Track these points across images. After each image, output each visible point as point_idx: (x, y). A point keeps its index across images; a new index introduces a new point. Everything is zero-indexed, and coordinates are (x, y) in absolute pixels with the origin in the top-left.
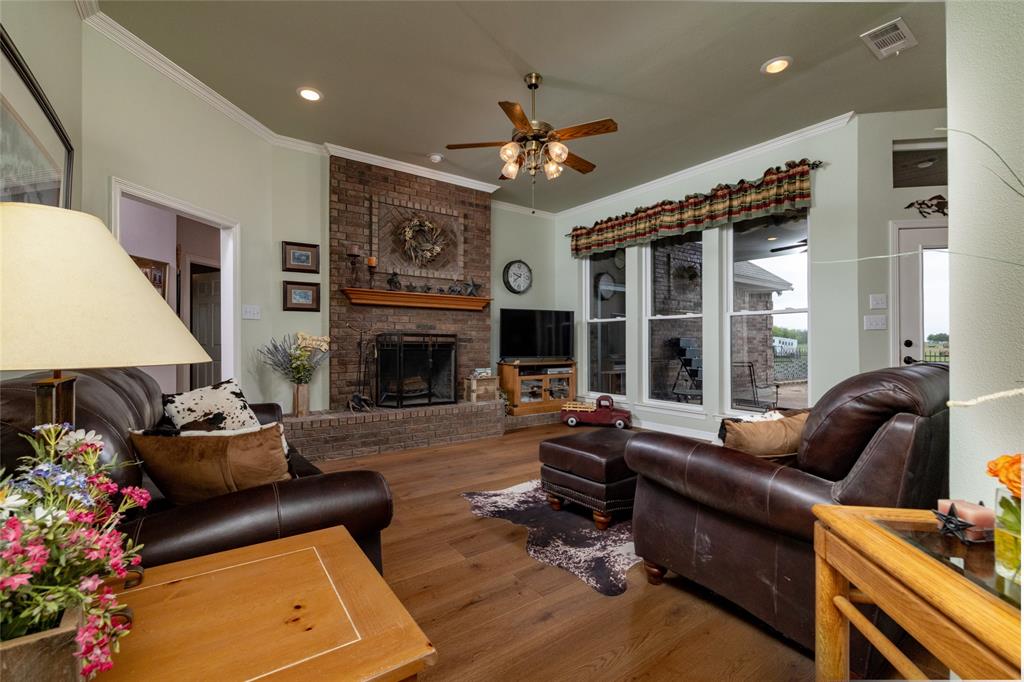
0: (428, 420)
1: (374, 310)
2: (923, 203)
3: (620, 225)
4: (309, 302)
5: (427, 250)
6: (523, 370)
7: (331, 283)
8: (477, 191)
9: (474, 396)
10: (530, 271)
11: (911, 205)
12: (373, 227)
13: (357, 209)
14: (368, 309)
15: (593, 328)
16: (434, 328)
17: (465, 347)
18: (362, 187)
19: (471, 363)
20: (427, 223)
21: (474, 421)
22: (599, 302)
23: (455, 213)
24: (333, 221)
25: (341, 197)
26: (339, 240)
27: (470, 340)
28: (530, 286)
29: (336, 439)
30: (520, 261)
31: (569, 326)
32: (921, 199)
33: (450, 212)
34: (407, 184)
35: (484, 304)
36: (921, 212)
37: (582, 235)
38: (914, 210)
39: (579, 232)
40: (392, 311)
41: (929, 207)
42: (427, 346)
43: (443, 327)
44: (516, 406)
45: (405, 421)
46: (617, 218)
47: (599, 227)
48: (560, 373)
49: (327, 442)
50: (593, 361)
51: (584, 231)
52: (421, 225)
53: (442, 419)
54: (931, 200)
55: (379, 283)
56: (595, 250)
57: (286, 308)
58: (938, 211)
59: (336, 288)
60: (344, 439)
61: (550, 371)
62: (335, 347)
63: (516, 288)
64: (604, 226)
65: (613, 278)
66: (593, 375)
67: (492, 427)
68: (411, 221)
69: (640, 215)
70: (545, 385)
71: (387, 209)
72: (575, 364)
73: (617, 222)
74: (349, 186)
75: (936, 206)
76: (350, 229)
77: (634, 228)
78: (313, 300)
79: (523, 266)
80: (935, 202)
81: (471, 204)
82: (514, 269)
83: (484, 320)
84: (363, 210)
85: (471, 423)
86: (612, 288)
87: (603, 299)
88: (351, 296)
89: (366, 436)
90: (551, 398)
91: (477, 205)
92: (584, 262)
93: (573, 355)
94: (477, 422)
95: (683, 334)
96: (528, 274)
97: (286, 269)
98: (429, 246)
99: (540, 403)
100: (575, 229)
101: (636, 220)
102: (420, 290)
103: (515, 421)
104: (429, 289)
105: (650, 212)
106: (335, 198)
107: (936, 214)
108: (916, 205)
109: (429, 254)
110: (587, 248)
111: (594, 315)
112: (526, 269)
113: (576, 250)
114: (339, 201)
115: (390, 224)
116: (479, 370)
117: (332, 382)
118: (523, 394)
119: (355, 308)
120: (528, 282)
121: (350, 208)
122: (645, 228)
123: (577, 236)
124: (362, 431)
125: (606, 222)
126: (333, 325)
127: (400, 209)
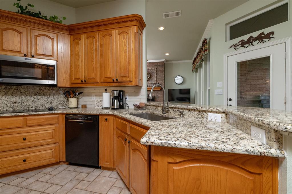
2: (236, 45)
8: (160, 62)
10: (183, 78)
11: (231, 46)
17: (157, 99)
23: (154, 68)
32: (235, 43)
33: (152, 69)
36: (235, 49)
38: (233, 48)
41: (238, 46)
54: (239, 43)
58: (242, 46)
63: (178, 83)
75: (241, 44)
79: (180, 77)
80: (240, 43)
81: (158, 65)
83: (162, 92)
91: (160, 65)
107: (241, 47)
108: (233, 46)
120: (182, 81)
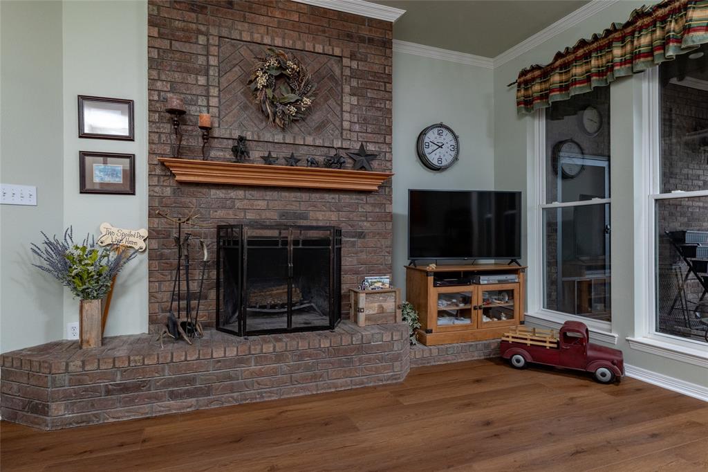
0: (279, 357)
1: (213, 191)
3: (600, 49)
4: (119, 180)
5: (290, 103)
6: (440, 278)
7: (151, 153)
8: (371, 20)
9: (362, 316)
10: (456, 138)
12: (211, 73)
13: (186, 48)
14: (205, 190)
15: (549, 214)
16: (306, 218)
17: (353, 244)
18: (194, 15)
19: (363, 268)
20: (290, 63)
21: (356, 358)
22: (560, 182)
23: (337, 52)
24: (153, 64)
25: (162, 30)
26: (159, 91)
27: (361, 235)
28: (456, 159)
29: (124, 388)
30: (441, 126)
31: (513, 216)
33: (328, 50)
34: (264, 10)
35: (380, 182)
37: (533, 79)
39: (529, 76)
40: (240, 193)
42: (285, 243)
43: (320, 216)
44: (430, 331)
45: (240, 361)
46: (596, 38)
47: (564, 60)
48: (500, 282)
49: (108, 392)
50: (551, 262)
51: (537, 73)
52: (282, 67)
53: (301, 357)
55: (220, 153)
56: (556, 97)
57: (84, 190)
59: (156, 160)
60: (138, 387)
61: (484, 280)
62: (155, 244)
63: (435, 162)
64: (571, 57)
65: (578, 145)
66: (551, 283)
67: (385, 368)
68: (266, 61)
69: (639, 23)
70: (478, 300)
71: (233, 45)
72: (524, 270)
73: (595, 45)
74: (175, 14)
76: (177, 76)
77: (629, 47)
78: (124, 178)
79: (445, 132)
81: (362, 40)
82: (432, 136)
83: (382, 205)
84: (199, 50)
85: (350, 361)
86: (579, 162)
87: (565, 177)
88: (174, 171)
89: (175, 383)
90: (485, 319)
91: (371, 41)
92: (536, 122)
93: (519, 256)
94: (360, 360)
95: (688, 225)
96: (453, 143)
97: (83, 136)
98: (293, 97)
99: (467, 326)
100: (524, 73)
101: (632, 33)
102: (283, 161)
103: (426, 354)
104: (297, 161)
105: (660, 12)
106: (155, 33)
109: (293, 109)
110: (541, 97)
111: (551, 197)
112: (450, 137)
113: (526, 104)
114: (161, 36)
115: (237, 69)
116: (370, 279)
117: (151, 295)
118: (442, 314)
119: (186, 189)
120: (453, 153)
121: (176, 45)
122: (651, 44)
123: (526, 82)
124: (168, 375)
125: (576, 48)
126: (153, 214)
127: (253, 47)
